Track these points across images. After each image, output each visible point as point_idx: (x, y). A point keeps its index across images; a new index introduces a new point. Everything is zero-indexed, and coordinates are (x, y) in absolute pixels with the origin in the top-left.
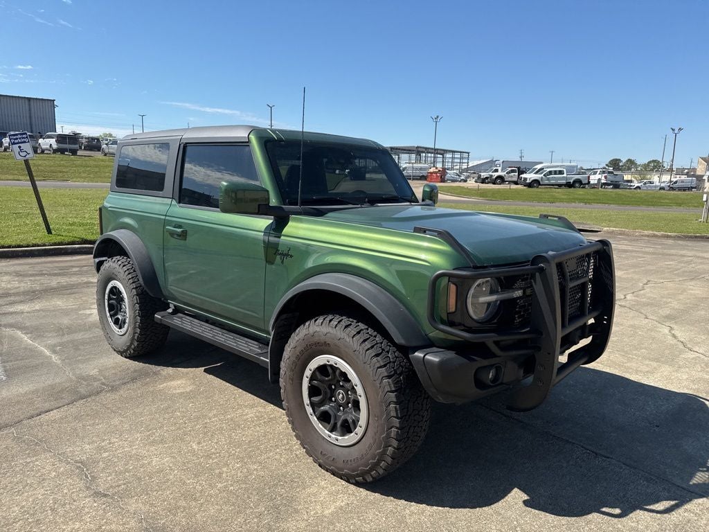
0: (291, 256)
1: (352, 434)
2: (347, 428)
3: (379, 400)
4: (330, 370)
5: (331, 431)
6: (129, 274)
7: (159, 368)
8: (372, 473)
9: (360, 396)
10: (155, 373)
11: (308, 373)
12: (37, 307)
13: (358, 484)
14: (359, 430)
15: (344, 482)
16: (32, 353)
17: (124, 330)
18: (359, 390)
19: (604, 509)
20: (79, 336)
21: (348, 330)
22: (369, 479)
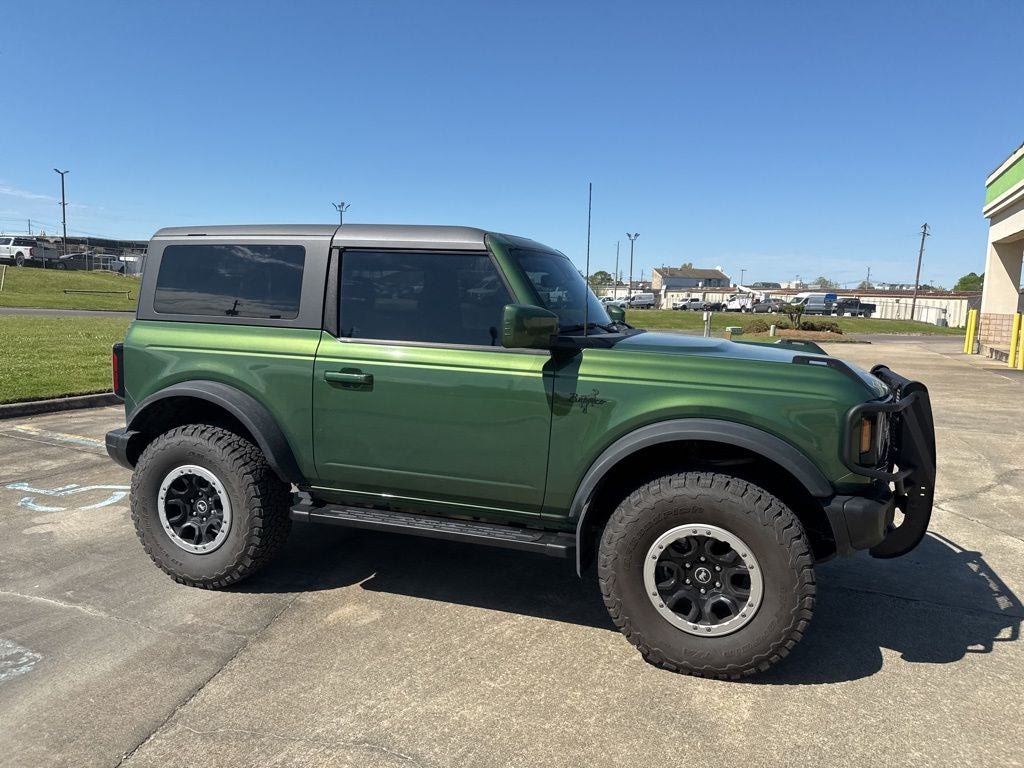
1: (737, 617)
3: (790, 567)
4: (694, 544)
5: (696, 622)
8: (771, 659)
9: (752, 568)
11: (655, 550)
13: (743, 679)
14: (748, 611)
15: (720, 682)
18: (750, 560)
19: (973, 647)
20: (79, 570)
21: (730, 488)
22: (765, 667)
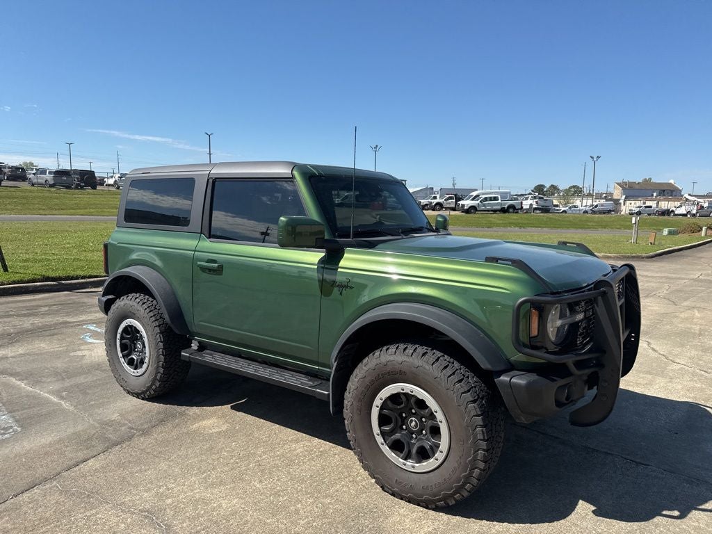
0: (351, 288)
1: (432, 460)
2: (424, 455)
3: (465, 424)
4: (404, 399)
5: (405, 459)
6: (150, 311)
7: (183, 408)
8: (455, 497)
9: (441, 422)
10: (182, 414)
11: (378, 402)
12: (21, 351)
13: (437, 509)
14: (440, 456)
15: (421, 509)
16: (36, 401)
17: (140, 371)
18: (440, 416)
19: (664, 512)
20: (81, 380)
21: (425, 358)
22: (452, 502)
